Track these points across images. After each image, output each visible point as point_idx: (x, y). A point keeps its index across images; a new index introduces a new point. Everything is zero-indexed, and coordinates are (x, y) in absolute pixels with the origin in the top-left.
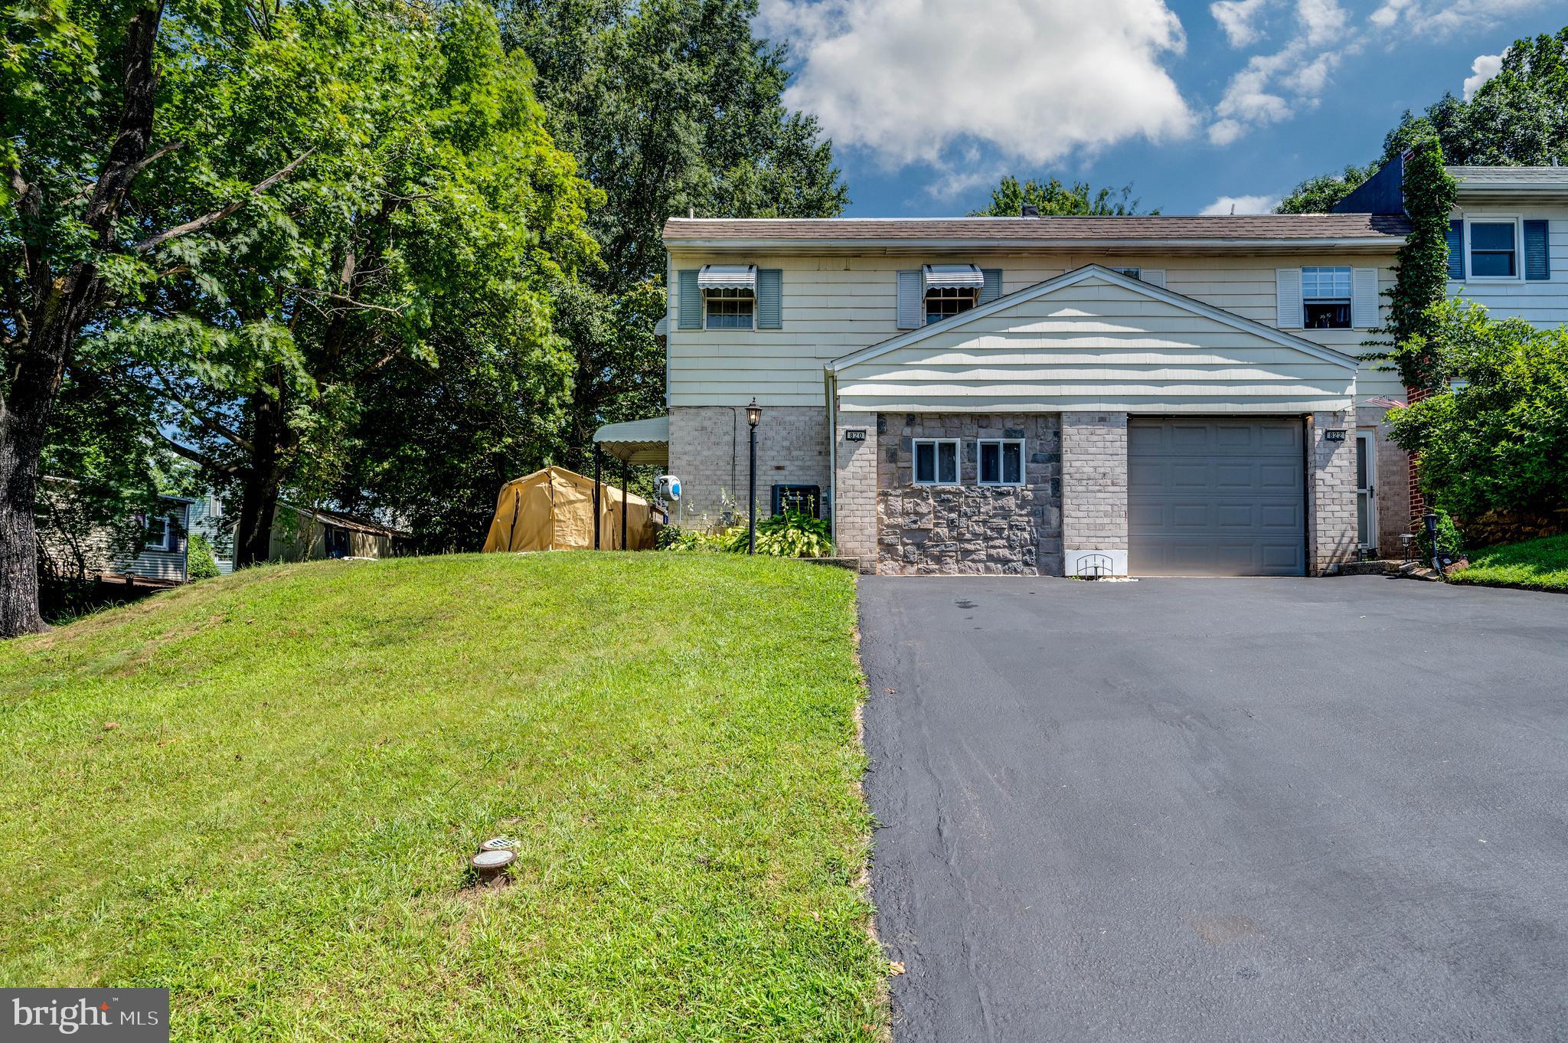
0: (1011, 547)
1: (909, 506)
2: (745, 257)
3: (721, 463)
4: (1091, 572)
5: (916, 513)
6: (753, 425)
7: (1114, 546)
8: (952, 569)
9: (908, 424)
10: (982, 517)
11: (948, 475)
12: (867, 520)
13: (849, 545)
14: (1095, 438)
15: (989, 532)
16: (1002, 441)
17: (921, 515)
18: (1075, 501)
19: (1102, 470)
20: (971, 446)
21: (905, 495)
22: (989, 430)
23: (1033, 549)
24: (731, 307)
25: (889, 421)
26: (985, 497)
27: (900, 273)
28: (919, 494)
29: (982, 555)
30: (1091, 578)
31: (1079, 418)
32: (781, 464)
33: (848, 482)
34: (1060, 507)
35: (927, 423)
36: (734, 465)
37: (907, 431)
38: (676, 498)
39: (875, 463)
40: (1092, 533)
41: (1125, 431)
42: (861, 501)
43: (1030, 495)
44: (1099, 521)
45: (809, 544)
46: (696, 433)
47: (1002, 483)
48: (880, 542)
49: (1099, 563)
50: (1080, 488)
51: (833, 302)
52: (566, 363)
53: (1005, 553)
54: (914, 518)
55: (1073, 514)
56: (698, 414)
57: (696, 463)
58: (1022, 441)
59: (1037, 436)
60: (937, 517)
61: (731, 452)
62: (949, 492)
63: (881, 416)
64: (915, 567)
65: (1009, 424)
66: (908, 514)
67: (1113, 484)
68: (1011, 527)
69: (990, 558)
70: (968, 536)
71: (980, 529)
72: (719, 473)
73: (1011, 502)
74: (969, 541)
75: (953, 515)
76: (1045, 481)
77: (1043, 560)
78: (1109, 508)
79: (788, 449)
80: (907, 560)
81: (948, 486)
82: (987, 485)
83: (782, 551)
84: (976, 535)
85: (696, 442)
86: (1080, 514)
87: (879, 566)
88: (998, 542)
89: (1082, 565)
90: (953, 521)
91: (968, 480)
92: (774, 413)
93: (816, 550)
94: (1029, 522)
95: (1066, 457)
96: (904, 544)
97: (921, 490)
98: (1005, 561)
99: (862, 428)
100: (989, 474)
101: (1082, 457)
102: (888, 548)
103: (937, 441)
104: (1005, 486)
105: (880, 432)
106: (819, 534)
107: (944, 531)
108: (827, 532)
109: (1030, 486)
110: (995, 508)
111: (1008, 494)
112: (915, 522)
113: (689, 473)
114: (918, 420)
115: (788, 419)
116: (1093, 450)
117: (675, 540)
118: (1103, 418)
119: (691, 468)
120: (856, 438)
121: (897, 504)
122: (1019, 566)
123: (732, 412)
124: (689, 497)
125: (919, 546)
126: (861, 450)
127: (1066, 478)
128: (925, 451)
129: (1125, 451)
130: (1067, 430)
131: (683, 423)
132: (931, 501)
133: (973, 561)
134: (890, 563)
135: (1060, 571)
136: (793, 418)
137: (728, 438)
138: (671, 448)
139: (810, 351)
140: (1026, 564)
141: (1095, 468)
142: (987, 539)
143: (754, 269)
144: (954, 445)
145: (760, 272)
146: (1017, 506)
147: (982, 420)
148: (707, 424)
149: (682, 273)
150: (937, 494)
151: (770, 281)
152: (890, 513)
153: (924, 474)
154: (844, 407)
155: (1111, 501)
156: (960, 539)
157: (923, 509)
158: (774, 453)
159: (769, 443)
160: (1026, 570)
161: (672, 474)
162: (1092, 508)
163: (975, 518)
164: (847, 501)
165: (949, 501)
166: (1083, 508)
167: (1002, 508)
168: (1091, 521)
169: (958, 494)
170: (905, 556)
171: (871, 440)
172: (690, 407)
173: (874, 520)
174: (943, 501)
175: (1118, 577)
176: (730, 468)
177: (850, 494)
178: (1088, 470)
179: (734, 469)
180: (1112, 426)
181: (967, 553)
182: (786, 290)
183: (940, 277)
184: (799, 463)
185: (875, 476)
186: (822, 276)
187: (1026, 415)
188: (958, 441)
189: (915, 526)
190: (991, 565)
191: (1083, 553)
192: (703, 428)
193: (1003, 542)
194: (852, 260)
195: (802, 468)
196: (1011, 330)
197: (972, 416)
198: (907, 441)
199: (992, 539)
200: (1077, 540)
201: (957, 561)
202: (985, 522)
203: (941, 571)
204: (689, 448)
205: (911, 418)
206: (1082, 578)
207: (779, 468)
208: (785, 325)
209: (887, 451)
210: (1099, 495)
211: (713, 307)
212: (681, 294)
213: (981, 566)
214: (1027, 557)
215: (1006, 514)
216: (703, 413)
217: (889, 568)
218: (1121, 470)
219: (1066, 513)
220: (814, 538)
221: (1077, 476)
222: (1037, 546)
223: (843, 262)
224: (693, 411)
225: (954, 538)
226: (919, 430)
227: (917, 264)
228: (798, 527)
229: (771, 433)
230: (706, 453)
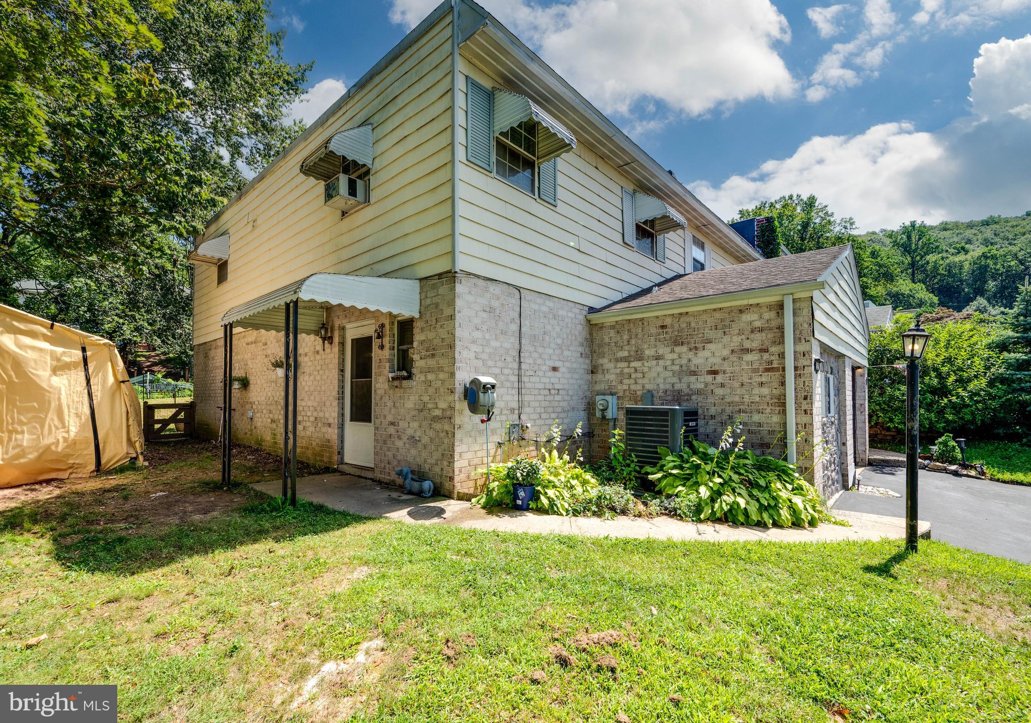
24: (515, 158)
27: (623, 188)
32: (557, 365)
36: (520, 362)
46: (485, 315)
51: (588, 196)
56: (486, 290)
57: (485, 356)
61: (517, 346)
72: (506, 371)
79: (560, 347)
85: (485, 328)
92: (551, 304)
113: (478, 369)
115: (561, 313)
119: (480, 363)
123: (517, 292)
131: (471, 298)
137: (515, 327)
138: (459, 331)
139: (576, 242)
148: (495, 304)
149: (468, 81)
158: (550, 351)
159: (547, 339)
172: (478, 277)
176: (516, 366)
179: (520, 368)
182: (559, 164)
184: (568, 365)
186: (581, 164)
192: (491, 310)
194: (598, 159)
195: (570, 370)
204: (477, 335)
207: (555, 369)
208: (559, 203)
211: (502, 149)
212: (467, 110)
216: (492, 287)
223: (594, 159)
224: (481, 282)
227: (631, 187)
229: (549, 328)
230: (494, 344)
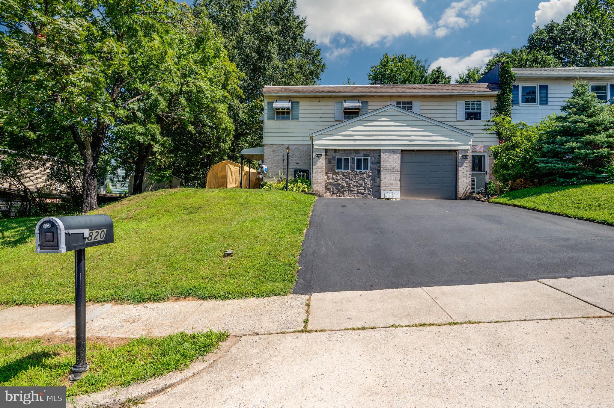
0: (365, 190)
1: (334, 177)
2: (288, 98)
3: (280, 162)
4: (388, 197)
5: (336, 179)
6: (288, 153)
7: (396, 190)
8: (347, 195)
9: (334, 152)
10: (356, 180)
11: (346, 167)
12: (321, 181)
13: (316, 188)
14: (391, 157)
15: (358, 185)
16: (363, 158)
17: (338, 180)
18: (384, 176)
19: (393, 167)
20: (353, 159)
21: (333, 174)
22: (359, 154)
23: (371, 190)
24: (283, 113)
25: (329, 152)
26: (357, 174)
27: (336, 102)
28: (337, 173)
29: (356, 192)
30: (389, 199)
31: (386, 151)
32: (298, 162)
33: (316, 169)
34: (380, 178)
35: (340, 152)
37: (334, 154)
38: (266, 172)
39: (324, 164)
40: (389, 186)
41: (400, 155)
42: (320, 175)
43: (371, 174)
44: (391, 182)
45: (304, 188)
46: (272, 152)
47: (362, 170)
48: (326, 187)
49: (391, 195)
50: (386, 172)
51: (315, 112)
52: (232, 127)
53: (363, 191)
54: (335, 180)
55: (384, 180)
56: (273, 146)
57: (272, 161)
58: (369, 158)
59: (373, 156)
60: (343, 180)
61: (283, 158)
62: (346, 173)
63: (326, 150)
64: (336, 195)
65: (365, 153)
66: (334, 179)
67: (396, 171)
68: (365, 184)
69: (358, 193)
70: (352, 186)
71: (355, 184)
72: (279, 164)
73: (365, 176)
74: (352, 187)
75: (348, 180)
76: (376, 170)
77: (375, 193)
78: (395, 178)
79: (300, 157)
80: (333, 193)
81: (346, 171)
82: (358, 171)
83: (296, 190)
84: (354, 186)
85: (272, 155)
86: (386, 180)
87: (325, 195)
88: (361, 188)
89: (386, 195)
90: (347, 181)
91: (352, 169)
92: (296, 146)
93: (306, 190)
94: (370, 182)
95: (381, 163)
96: (333, 188)
97: (338, 172)
98: (363, 194)
99: (321, 153)
100: (359, 167)
101: (387, 163)
102: (328, 189)
103: (343, 157)
104: (363, 171)
105: (326, 155)
106: (307, 185)
107: (345, 184)
108: (310, 184)
109: (371, 171)
110: (360, 178)
111: (364, 173)
112: (336, 182)
113: (270, 165)
114: (338, 151)
115: (300, 148)
116: (390, 161)
117: (265, 185)
118: (393, 151)
119: (271, 163)
120: (319, 156)
121: (331, 176)
122: (367, 195)
123: (283, 146)
124: (269, 172)
125: (337, 189)
126: (320, 160)
127: (382, 169)
128: (339, 160)
129: (400, 161)
130: (382, 154)
131: (268, 149)
132: (341, 175)
133: (353, 193)
134: (328, 194)
135: (379, 197)
136: (302, 148)
137: (282, 154)
138: (264, 157)
139: (308, 127)
140: (369, 194)
141: (391, 166)
142: (357, 187)
143: (291, 102)
144: (348, 159)
145: (292, 102)
146: (367, 177)
147: (357, 151)
148: (276, 149)
149: (268, 103)
150: (343, 173)
151: (295, 105)
152: (329, 179)
153: (339, 167)
154: (315, 147)
155: (395, 176)
156: (349, 187)
157: (339, 178)
158: (296, 159)
159: (294, 155)
160: (369, 196)
161: (264, 165)
162: (389, 178)
163: (354, 181)
164: (316, 175)
165: (346, 175)
166: (387, 178)
167: (362, 178)
168: (389, 182)
169: (349, 173)
170: (333, 192)
171: (323, 157)
173: (324, 181)
174: (344, 175)
175: (396, 199)
176: (282, 163)
177: (317, 173)
178: (388, 167)
180: (396, 153)
181: (351, 191)
182: (300, 108)
183: (348, 105)
184: (304, 162)
185: (324, 168)
186: (311, 104)
187: (370, 150)
188: (349, 157)
189: (336, 183)
190: (359, 195)
191: (386, 191)
192: (274, 151)
193: (362, 188)
194: (321, 99)
195: (304, 163)
196: (366, 124)
197: (354, 150)
198: (334, 157)
199: (359, 187)
200: (385, 187)
201: (349, 193)
202: (357, 182)
203: (344, 196)
204: (269, 157)
205: (335, 151)
206: (386, 199)
207: (297, 163)
208: (300, 119)
209: (328, 160)
210: (391, 174)
211: (278, 113)
212: (268, 109)
213: (355, 195)
214: (370, 193)
215: (363, 179)
216: (274, 146)
217: (328, 195)
218: (398, 167)
219: (381, 179)
220: (306, 186)
221: (385, 168)
222: (373, 189)
223: (318, 99)
224: (271, 145)
225: (348, 187)
226: (338, 154)
227: (341, 100)
228: (301, 182)
229: (295, 153)
230: (275, 158)
